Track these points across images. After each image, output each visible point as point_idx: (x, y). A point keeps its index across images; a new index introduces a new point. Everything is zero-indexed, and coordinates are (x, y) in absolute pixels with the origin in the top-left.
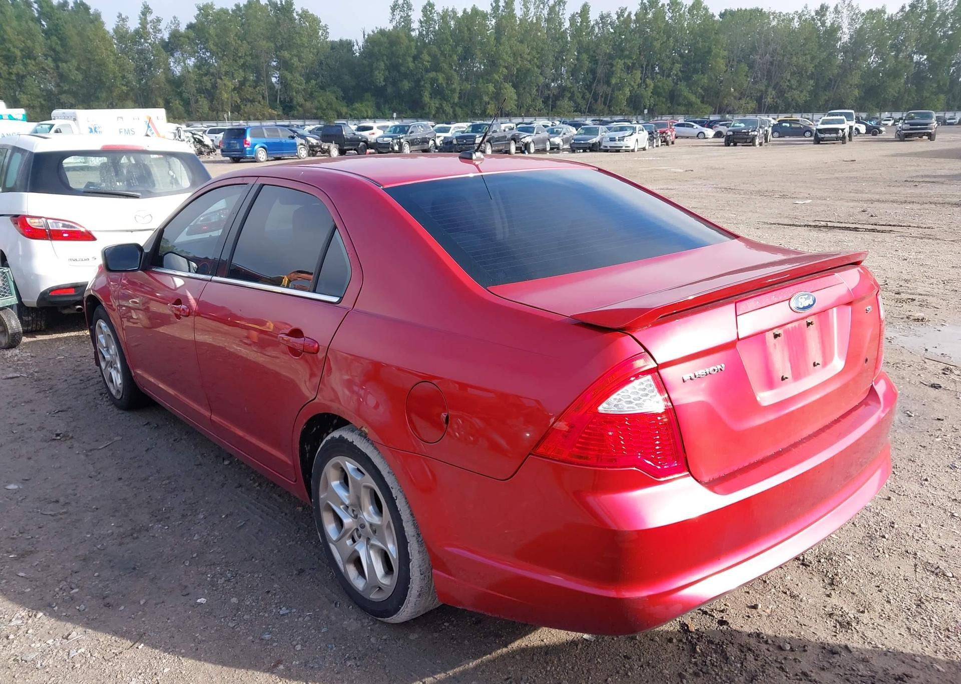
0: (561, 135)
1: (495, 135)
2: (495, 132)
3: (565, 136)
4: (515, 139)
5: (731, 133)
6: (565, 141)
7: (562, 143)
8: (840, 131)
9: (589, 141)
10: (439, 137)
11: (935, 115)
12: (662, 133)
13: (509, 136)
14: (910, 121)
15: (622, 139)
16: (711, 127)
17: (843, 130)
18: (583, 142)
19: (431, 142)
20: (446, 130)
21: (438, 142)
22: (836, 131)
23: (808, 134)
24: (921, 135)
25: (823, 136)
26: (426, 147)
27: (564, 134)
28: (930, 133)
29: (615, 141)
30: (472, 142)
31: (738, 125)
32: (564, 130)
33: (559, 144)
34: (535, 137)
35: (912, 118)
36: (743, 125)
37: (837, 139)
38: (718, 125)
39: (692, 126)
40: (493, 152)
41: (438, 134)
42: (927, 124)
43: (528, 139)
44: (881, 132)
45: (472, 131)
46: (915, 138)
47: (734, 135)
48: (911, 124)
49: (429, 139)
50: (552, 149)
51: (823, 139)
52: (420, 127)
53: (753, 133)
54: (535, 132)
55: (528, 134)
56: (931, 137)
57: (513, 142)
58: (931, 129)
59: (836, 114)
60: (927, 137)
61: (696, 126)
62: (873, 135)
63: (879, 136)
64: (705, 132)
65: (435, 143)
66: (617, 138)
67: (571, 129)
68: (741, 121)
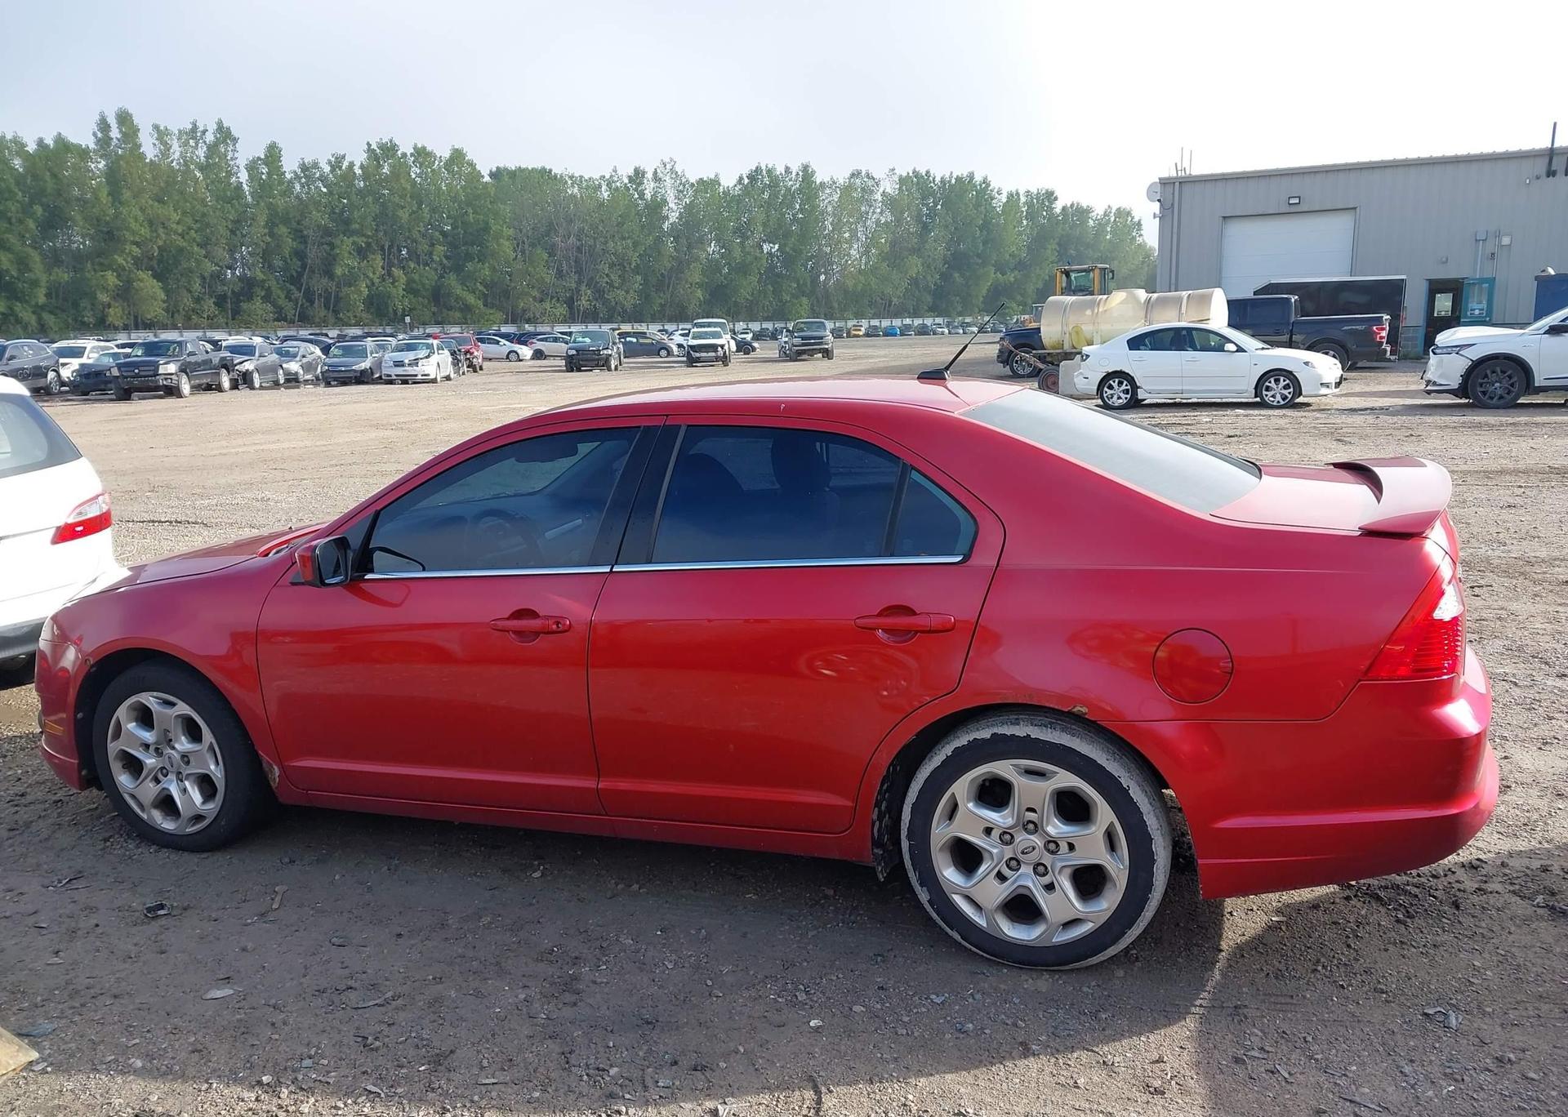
0: (298, 359)
1: (192, 359)
2: (191, 354)
3: (305, 360)
4: (227, 366)
5: (574, 352)
6: (308, 368)
7: (301, 372)
8: (720, 349)
9: (354, 368)
10: (64, 365)
11: (829, 325)
12: (467, 352)
13: (216, 361)
14: (801, 334)
15: (415, 363)
16: (524, 343)
17: (722, 347)
18: (343, 369)
19: (51, 375)
20: (78, 353)
21: (66, 374)
22: (714, 348)
23: (663, 353)
24: (811, 353)
25: (698, 355)
26: (41, 383)
27: (304, 356)
28: (827, 349)
29: (403, 366)
30: (151, 373)
31: (581, 339)
32: (302, 350)
33: (296, 374)
34: (259, 362)
35: (802, 330)
36: (587, 340)
37: (717, 359)
38: (534, 341)
39: (498, 342)
40: (192, 387)
41: (62, 360)
42: (822, 338)
43: (249, 366)
44: (754, 349)
45: (146, 354)
46: (804, 357)
47: (578, 354)
48: (803, 338)
49: (47, 368)
50: (288, 381)
51: (698, 360)
52: (26, 348)
53: (605, 352)
54: (257, 354)
55: (246, 358)
56: (827, 354)
57: (224, 371)
58: (828, 344)
59: (709, 325)
60: (820, 355)
61: (503, 341)
62: (745, 354)
63: (752, 355)
64: (519, 351)
65: (59, 375)
66: (407, 361)
67: (313, 349)
68: (585, 334)
